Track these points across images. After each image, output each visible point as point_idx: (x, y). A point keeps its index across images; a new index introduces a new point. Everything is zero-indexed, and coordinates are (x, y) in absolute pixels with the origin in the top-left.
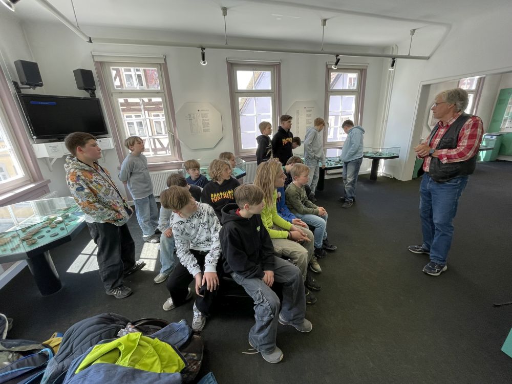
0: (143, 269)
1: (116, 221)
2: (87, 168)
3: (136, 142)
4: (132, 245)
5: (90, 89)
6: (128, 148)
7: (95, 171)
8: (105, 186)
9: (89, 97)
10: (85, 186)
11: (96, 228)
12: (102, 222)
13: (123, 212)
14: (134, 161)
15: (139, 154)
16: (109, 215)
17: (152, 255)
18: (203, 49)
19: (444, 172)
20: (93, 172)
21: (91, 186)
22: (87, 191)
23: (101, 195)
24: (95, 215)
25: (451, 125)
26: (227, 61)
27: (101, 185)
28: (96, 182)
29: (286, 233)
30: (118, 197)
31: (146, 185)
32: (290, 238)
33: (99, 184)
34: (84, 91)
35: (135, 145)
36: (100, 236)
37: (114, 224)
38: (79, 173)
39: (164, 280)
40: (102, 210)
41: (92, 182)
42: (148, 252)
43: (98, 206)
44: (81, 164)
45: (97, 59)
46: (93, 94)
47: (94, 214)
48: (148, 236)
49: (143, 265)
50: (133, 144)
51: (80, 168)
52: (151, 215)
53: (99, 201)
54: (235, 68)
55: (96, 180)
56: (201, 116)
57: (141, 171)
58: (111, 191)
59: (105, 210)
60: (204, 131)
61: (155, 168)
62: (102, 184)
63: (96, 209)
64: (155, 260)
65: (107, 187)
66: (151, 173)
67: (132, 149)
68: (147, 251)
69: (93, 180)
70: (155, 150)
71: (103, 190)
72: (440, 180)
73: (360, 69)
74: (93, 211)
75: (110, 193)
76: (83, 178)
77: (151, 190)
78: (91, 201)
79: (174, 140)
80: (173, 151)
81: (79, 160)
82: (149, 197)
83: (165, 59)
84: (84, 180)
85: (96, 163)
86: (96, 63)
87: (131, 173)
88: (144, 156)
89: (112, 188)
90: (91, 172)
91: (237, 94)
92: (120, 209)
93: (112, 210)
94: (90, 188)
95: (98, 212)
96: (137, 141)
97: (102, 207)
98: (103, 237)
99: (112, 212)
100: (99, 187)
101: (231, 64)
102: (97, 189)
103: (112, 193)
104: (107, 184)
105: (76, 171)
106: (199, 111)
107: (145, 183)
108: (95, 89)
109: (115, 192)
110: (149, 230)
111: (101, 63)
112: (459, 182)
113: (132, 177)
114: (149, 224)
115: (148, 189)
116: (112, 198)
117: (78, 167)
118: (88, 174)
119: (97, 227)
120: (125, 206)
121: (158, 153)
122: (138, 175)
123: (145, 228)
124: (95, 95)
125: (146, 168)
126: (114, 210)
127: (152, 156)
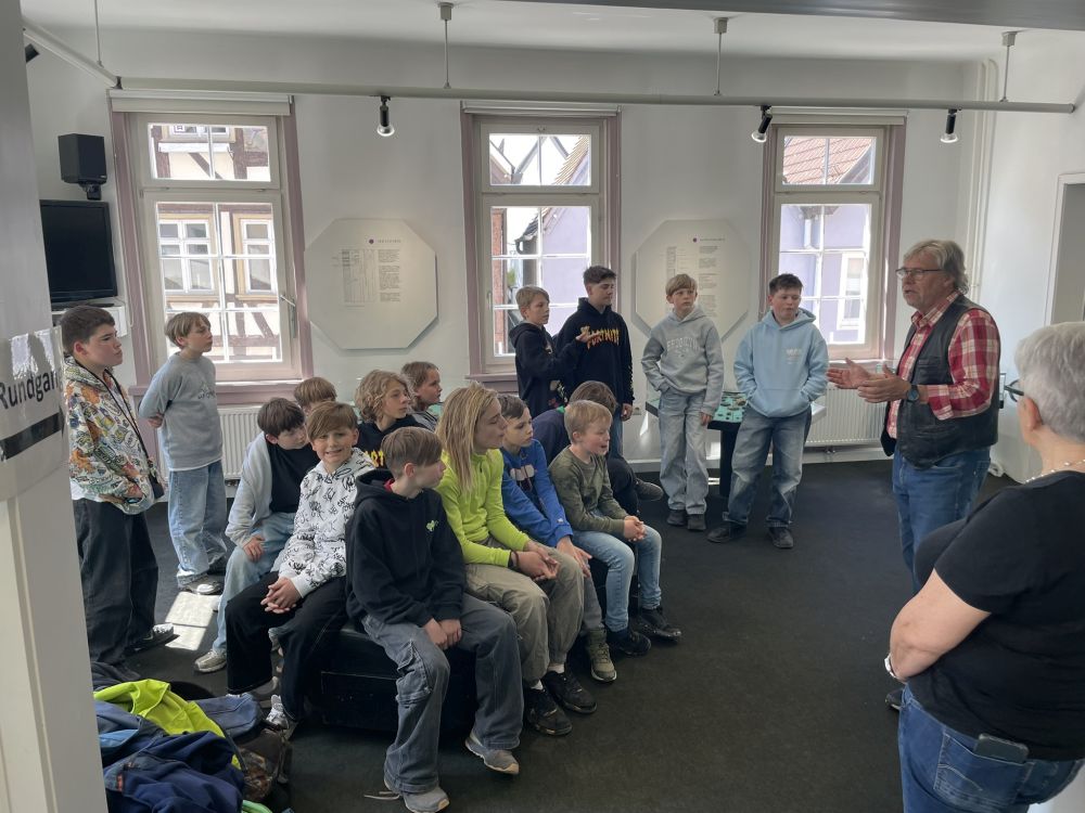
0: (170, 645)
1: (125, 500)
2: (92, 381)
3: (194, 328)
4: (152, 576)
5: (92, 182)
6: (173, 339)
7: (105, 389)
8: (118, 421)
9: (86, 199)
10: (81, 419)
11: (84, 513)
12: (98, 500)
13: (145, 486)
14: (183, 374)
15: (195, 358)
16: (115, 485)
17: (195, 619)
18: (385, 98)
19: (927, 440)
20: (101, 391)
21: (93, 418)
22: (82, 428)
23: (108, 439)
24: (87, 483)
25: (935, 325)
26: (462, 110)
27: (110, 420)
28: (103, 410)
29: (506, 554)
30: (139, 450)
31: (205, 436)
32: (514, 566)
33: (108, 416)
34: (77, 185)
35: (190, 335)
36: (91, 531)
37: (121, 507)
38: (77, 390)
39: (218, 667)
40: (101, 472)
41: (95, 411)
42: (187, 612)
43: (95, 464)
44: (82, 371)
45: (119, 107)
46: (95, 193)
47: (85, 479)
48: (191, 573)
49: (171, 636)
50: (186, 332)
51: (80, 378)
52: (205, 519)
53: (99, 453)
54: (483, 127)
55: (103, 407)
56: (377, 255)
57: (195, 399)
58: (128, 435)
59: (108, 473)
60: (383, 299)
61: (235, 396)
62: (113, 416)
63: (90, 469)
64: (204, 630)
65: (122, 425)
66: (221, 410)
67: (182, 343)
68: (185, 609)
69: (98, 406)
70: (239, 342)
71: (113, 431)
72: (923, 461)
73: (884, 127)
74: (83, 474)
75: (126, 439)
76: (83, 399)
77: (217, 450)
78: (85, 450)
79: (294, 319)
80: (289, 353)
81: (78, 363)
82: (210, 467)
83: (292, 107)
84: (83, 405)
85: (108, 372)
86: (115, 115)
87: (169, 404)
88: (208, 361)
89: (130, 428)
90: (96, 389)
91: (485, 198)
92: (139, 477)
93: (122, 476)
94: (89, 423)
95: (94, 475)
96: (198, 324)
97: (103, 466)
98: (96, 534)
99: (120, 479)
100: (108, 422)
101: (474, 115)
102: (102, 425)
103: (130, 440)
104: (121, 418)
105: (72, 385)
106: (371, 242)
107: (203, 429)
108: (105, 182)
109: (135, 438)
110: (196, 556)
111: (128, 116)
112: (960, 464)
113: (170, 411)
114: (197, 539)
115: (209, 448)
116: (127, 451)
117: (76, 377)
118: (92, 395)
119: (86, 509)
120: (150, 476)
121: (250, 351)
122: (185, 409)
123: (185, 547)
124: (100, 195)
125: (212, 393)
126: (127, 476)
127: (227, 361)
